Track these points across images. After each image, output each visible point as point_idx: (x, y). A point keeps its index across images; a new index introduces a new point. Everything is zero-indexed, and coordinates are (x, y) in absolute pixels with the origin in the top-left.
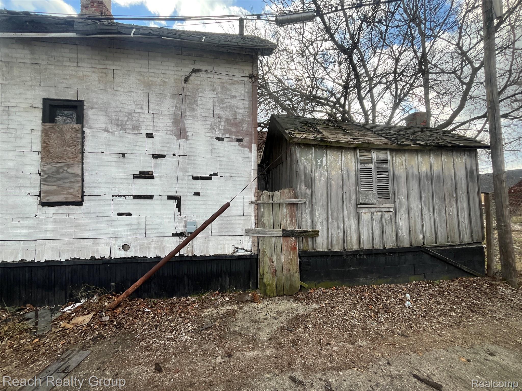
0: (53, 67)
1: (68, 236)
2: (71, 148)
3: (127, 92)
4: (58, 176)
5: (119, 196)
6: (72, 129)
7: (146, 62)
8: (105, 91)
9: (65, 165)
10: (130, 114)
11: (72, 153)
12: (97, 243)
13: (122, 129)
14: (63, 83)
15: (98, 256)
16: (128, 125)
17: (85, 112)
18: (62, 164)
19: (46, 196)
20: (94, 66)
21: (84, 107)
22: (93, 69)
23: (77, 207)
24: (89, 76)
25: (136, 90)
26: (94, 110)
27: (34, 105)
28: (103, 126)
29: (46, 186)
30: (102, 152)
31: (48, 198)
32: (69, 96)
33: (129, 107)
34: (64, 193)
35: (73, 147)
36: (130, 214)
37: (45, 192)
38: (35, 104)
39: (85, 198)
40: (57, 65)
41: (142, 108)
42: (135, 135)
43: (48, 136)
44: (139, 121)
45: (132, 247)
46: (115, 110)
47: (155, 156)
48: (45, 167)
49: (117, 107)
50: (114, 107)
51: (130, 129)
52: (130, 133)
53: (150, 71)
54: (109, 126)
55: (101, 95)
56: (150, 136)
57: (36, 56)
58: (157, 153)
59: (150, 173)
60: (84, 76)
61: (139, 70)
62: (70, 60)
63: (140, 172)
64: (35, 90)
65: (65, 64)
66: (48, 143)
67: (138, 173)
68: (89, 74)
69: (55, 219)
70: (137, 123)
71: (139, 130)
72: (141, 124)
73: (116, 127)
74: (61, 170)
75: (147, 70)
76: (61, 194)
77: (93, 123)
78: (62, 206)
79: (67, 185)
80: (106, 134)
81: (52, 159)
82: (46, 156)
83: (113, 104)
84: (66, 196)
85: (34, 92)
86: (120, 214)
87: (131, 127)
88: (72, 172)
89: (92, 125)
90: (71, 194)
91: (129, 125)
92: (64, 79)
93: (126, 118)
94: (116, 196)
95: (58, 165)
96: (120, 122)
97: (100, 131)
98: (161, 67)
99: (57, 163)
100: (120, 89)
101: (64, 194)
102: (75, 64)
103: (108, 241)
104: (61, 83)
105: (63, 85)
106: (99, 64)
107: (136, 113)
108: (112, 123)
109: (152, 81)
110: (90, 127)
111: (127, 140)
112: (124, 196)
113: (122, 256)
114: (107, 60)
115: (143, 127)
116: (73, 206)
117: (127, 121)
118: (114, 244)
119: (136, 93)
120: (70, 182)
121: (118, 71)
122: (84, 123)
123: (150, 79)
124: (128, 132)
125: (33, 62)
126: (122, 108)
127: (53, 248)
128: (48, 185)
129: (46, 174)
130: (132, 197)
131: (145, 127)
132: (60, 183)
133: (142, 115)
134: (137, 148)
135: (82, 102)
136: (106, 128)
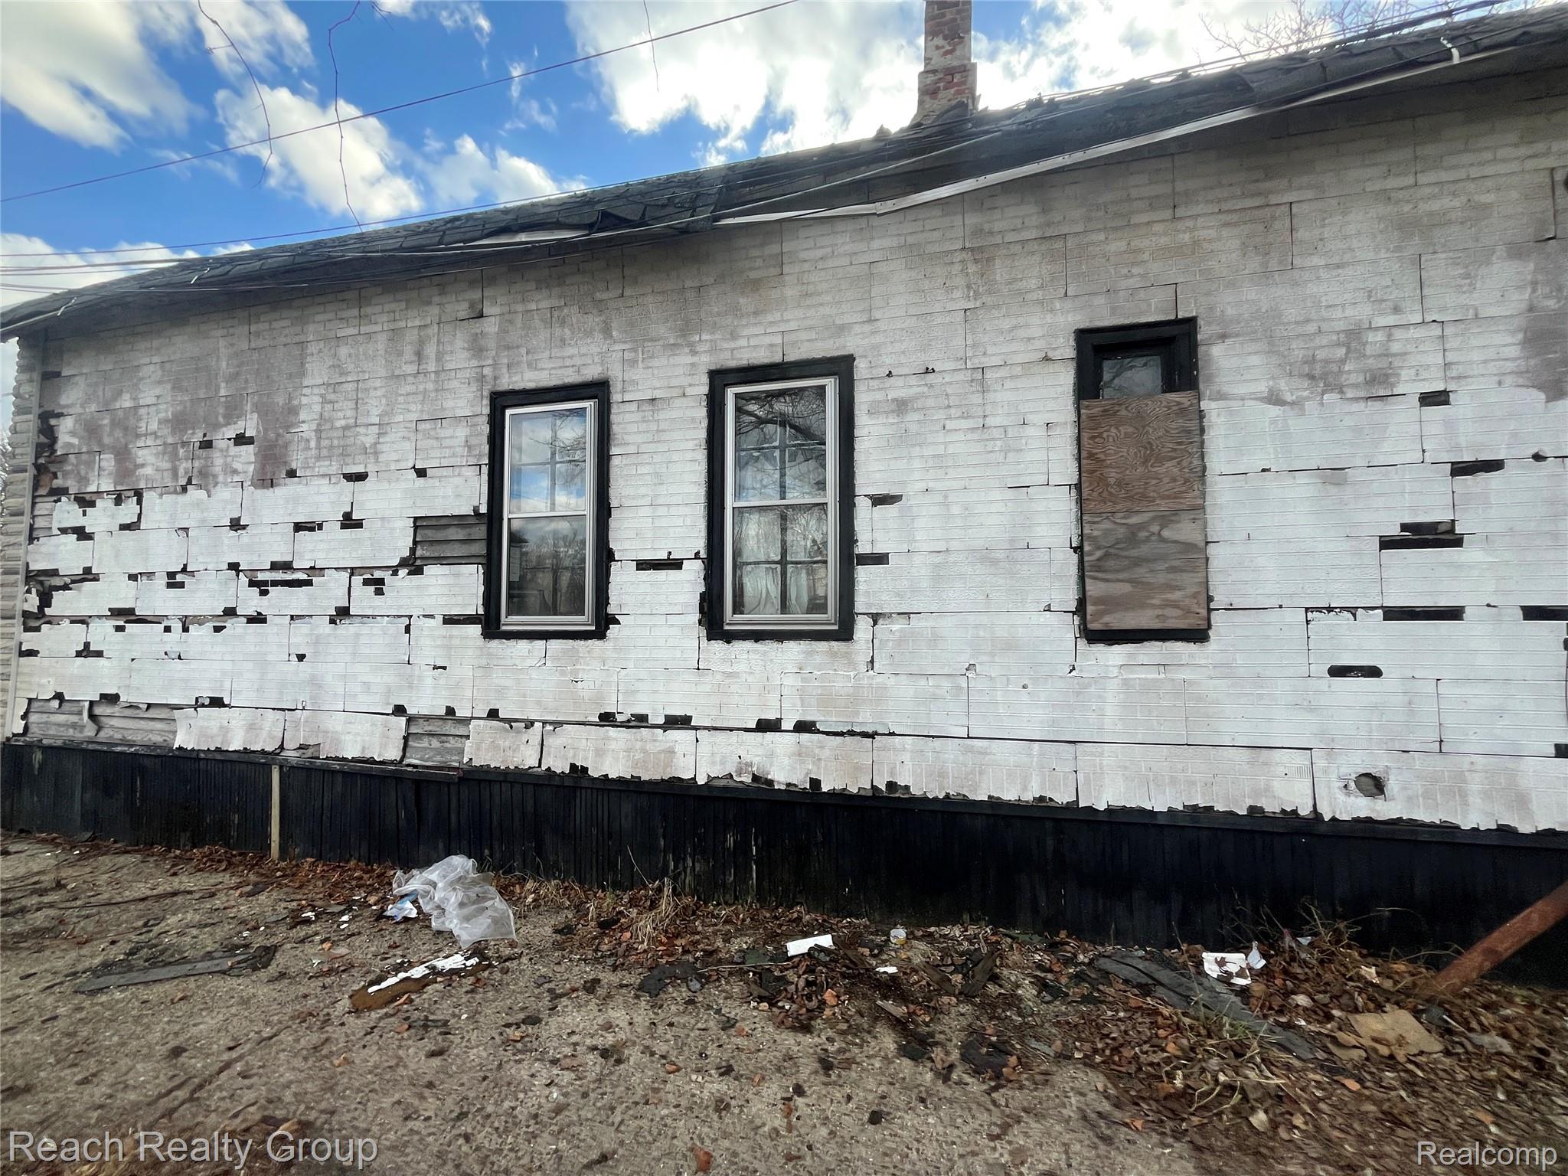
0: (1101, 236)
1: (1168, 734)
2: (1169, 464)
3: (1338, 266)
4: (1134, 553)
5: (1330, 609)
6: (1169, 408)
7: (1406, 154)
8: (1264, 275)
9: (1154, 519)
10: (1353, 337)
11: (1174, 480)
12: (1265, 764)
13: (1329, 388)
14: (1132, 276)
15: (1271, 807)
16: (1349, 372)
17: (1201, 350)
18: (1146, 517)
19: (1102, 614)
20: (1225, 207)
21: (1199, 337)
22: (1224, 218)
23: (1190, 648)
24: (1210, 241)
25: (1371, 255)
26: (1228, 341)
27: (1050, 355)
28: (1262, 388)
29: (1102, 585)
30: (1264, 470)
31: (1107, 619)
32: (1151, 310)
33: (1349, 312)
34: (1153, 602)
35: (1174, 462)
36: (1374, 672)
37: (1099, 601)
38: (1054, 349)
39: (1215, 617)
40: (1115, 229)
41: (1397, 310)
42: (1377, 405)
43: (1100, 435)
44: (1387, 355)
45: (1392, 785)
46: (1299, 330)
47: (1461, 469)
48: (1095, 526)
49: (1308, 321)
50: (1296, 323)
51: (1355, 386)
52: (1357, 399)
53: (1423, 179)
54: (1282, 384)
55: (1250, 293)
56: (1434, 399)
57: (1057, 216)
58: (1468, 457)
59: (1442, 528)
60: (1196, 243)
61: (1378, 186)
62: (1153, 204)
63: (1405, 527)
64: (1052, 311)
65: (1136, 219)
66: (1102, 456)
67: (1395, 531)
68: (1212, 233)
69: (1126, 682)
70: (1383, 363)
71: (1393, 385)
72: (1397, 363)
73: (1306, 383)
74: (1143, 534)
75: (1410, 180)
76: (1143, 606)
77: (1229, 383)
78: (1146, 643)
79: (1162, 578)
80: (1274, 411)
81: (1115, 503)
82: (1095, 494)
83: (1291, 313)
84: (1160, 612)
85: (1049, 318)
86: (1337, 672)
87: (1361, 379)
88: (1176, 537)
89: (1225, 389)
90: (1174, 605)
91: (1353, 373)
92: (1133, 264)
93: (1341, 352)
94: (1319, 610)
95: (1134, 520)
96: (1318, 366)
97: (1253, 403)
98: (1466, 158)
99: (1130, 512)
100: (1316, 260)
101: (1154, 607)
102: (1168, 214)
103: (1301, 759)
104: (1126, 277)
105: (1131, 282)
106: (1244, 196)
107: (1377, 329)
108: (1290, 375)
109: (1431, 214)
110: (1221, 396)
111: (1349, 421)
112: (1353, 611)
113: (1363, 815)
114: (1268, 177)
115: (1405, 374)
116: (1179, 644)
117: (1343, 361)
118: (1326, 772)
119: (1373, 262)
120: (1173, 569)
121: (1305, 207)
122: (1201, 386)
123: (1424, 207)
124: (1349, 395)
125: (1046, 235)
126: (1324, 320)
127: (1126, 768)
128: (1107, 580)
129: (1099, 548)
130: (1380, 612)
131: (1413, 372)
132: (1141, 572)
133: (1398, 334)
134: (1386, 447)
135: (1191, 322)
136: (1271, 391)
